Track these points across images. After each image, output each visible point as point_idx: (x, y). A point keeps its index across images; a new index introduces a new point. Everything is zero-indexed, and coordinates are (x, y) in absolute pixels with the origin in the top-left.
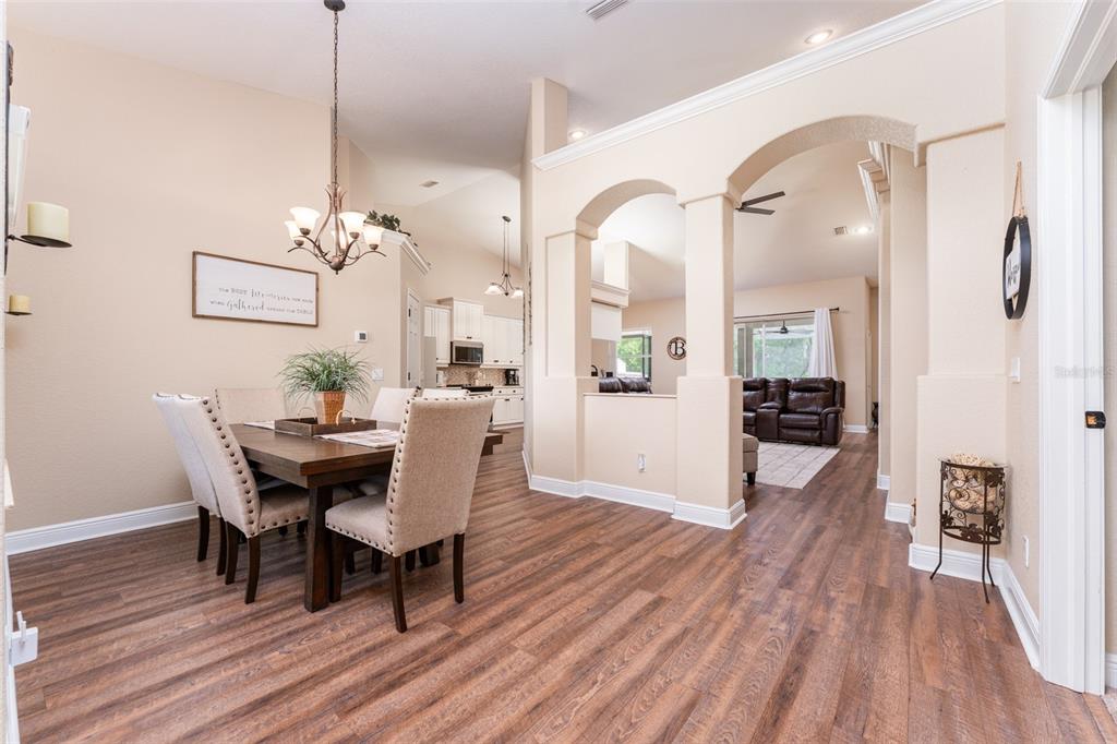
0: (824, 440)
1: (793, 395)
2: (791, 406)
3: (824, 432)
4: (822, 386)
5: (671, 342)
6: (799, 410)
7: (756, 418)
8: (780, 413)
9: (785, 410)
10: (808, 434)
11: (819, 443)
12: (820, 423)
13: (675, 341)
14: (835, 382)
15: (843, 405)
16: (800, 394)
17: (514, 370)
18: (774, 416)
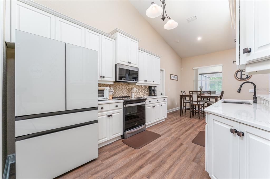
17: (154, 87)
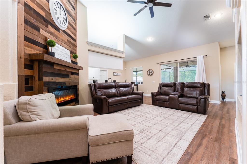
0: (199, 111)
1: (186, 89)
2: (185, 93)
3: (199, 107)
4: (199, 85)
5: (148, 71)
6: (188, 96)
7: (169, 99)
8: (179, 97)
9: (182, 95)
10: (191, 107)
11: (197, 111)
12: (197, 103)
13: (149, 70)
14: (205, 84)
15: (209, 94)
16: (189, 89)
18: (177, 98)
